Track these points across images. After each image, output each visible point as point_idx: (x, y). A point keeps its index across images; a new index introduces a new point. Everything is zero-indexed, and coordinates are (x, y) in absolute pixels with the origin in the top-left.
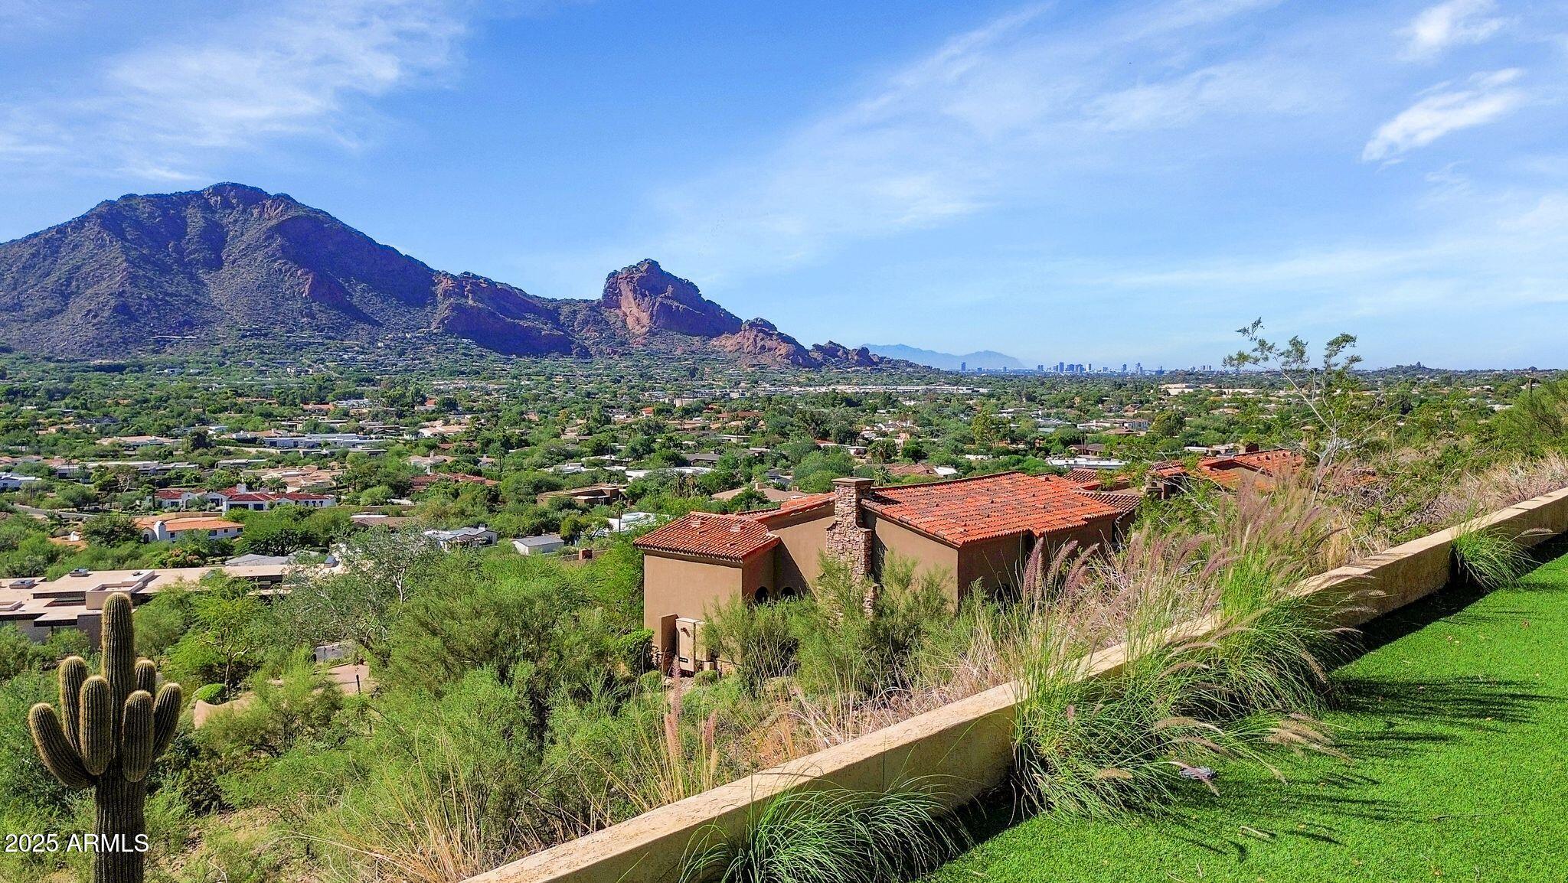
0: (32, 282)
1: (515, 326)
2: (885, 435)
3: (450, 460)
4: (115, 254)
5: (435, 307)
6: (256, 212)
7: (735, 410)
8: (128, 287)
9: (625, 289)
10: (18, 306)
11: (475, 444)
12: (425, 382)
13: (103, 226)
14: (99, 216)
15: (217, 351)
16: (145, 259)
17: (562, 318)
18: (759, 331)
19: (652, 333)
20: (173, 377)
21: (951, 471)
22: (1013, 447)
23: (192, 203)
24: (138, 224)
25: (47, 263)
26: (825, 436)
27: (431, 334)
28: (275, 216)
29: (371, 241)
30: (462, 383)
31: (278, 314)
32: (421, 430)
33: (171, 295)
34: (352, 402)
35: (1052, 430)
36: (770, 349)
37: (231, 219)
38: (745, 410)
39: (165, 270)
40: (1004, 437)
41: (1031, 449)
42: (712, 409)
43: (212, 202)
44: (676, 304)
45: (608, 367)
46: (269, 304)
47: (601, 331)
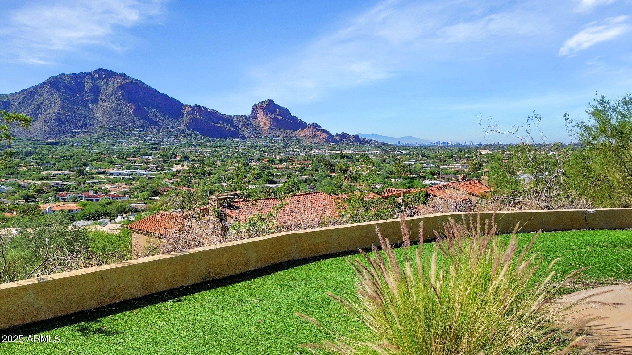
0: (23, 109)
1: (215, 126)
2: (359, 171)
3: (179, 181)
4: (56, 98)
5: (183, 119)
6: (112, 80)
7: (300, 161)
8: (61, 111)
9: (260, 111)
11: (191, 175)
12: (178, 149)
13: (52, 86)
14: (50, 82)
15: (95, 137)
16: (68, 99)
17: (234, 123)
18: (314, 128)
19: (271, 129)
20: (78, 147)
22: (410, 176)
23: (87, 77)
24: (65, 86)
25: (29, 101)
26: (334, 171)
27: (181, 130)
28: (119, 82)
29: (158, 92)
30: (192, 149)
31: (120, 122)
32: (171, 169)
33: (78, 114)
34: (147, 157)
35: (429, 169)
36: (318, 136)
37: (102, 83)
38: (304, 160)
39: (76, 104)
40: (407, 172)
41: (418, 177)
42: (291, 160)
43: (95, 76)
44: (280, 117)
45: (253, 143)
46: (117, 118)
47: (250, 128)
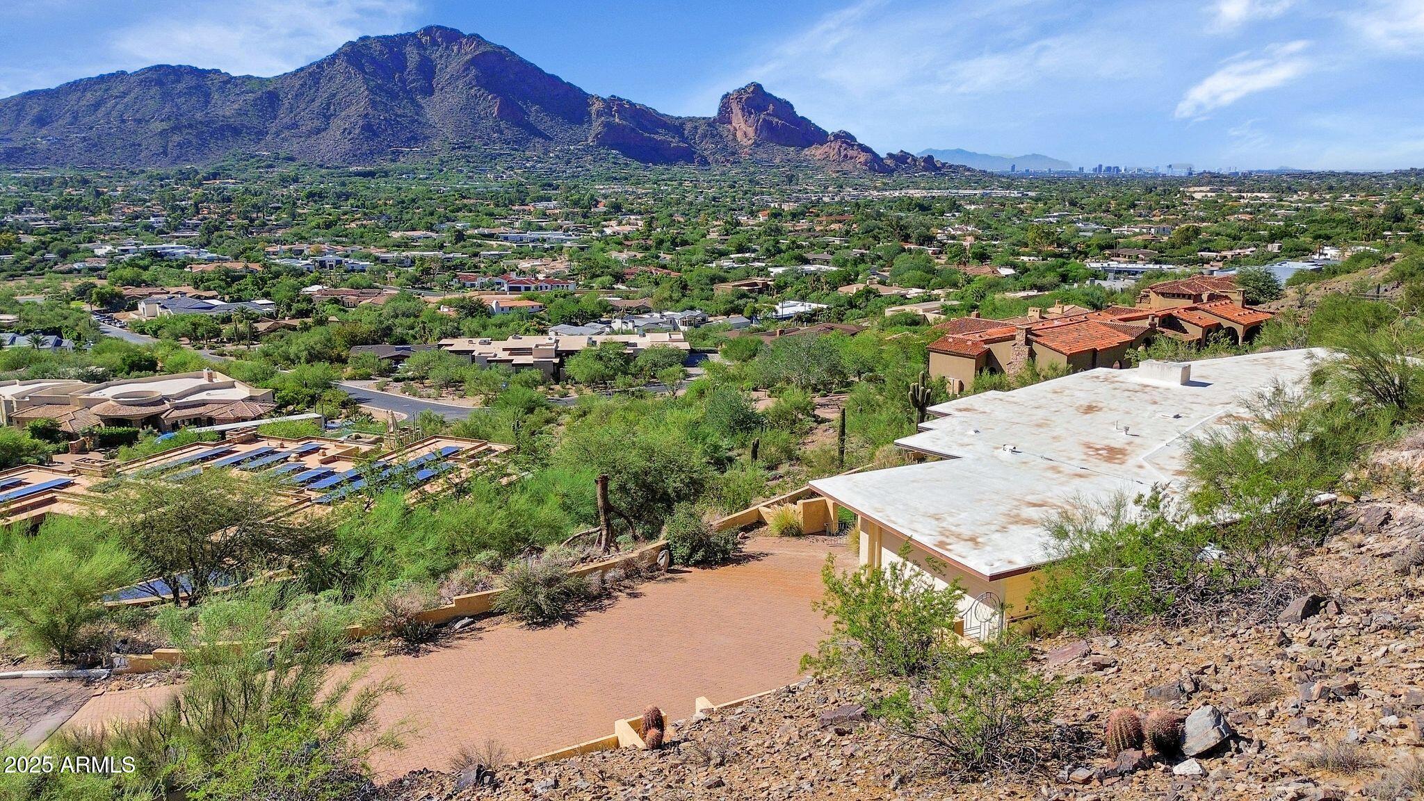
0: (303, 106)
1: (651, 139)
2: (953, 238)
3: (639, 256)
4: (358, 85)
5: (591, 124)
6: (455, 48)
7: (831, 215)
8: (370, 110)
9: (736, 109)
10: (295, 125)
11: (649, 242)
13: (348, 61)
14: (345, 54)
15: (436, 160)
16: (380, 87)
17: (686, 132)
18: (843, 143)
19: (757, 145)
20: (411, 182)
21: (1010, 271)
22: (1057, 250)
23: (409, 42)
24: (373, 61)
25: (312, 91)
26: (906, 238)
27: (588, 146)
28: (469, 52)
29: (541, 71)
30: (617, 188)
31: (476, 131)
32: (603, 229)
33: (400, 116)
34: (545, 204)
35: (1090, 234)
36: (851, 158)
37: (438, 54)
38: (838, 214)
39: (393, 96)
40: (1052, 243)
41: (1074, 252)
42: (812, 212)
43: (423, 41)
44: (776, 120)
45: (723, 174)
46: (469, 123)
47: (717, 143)
